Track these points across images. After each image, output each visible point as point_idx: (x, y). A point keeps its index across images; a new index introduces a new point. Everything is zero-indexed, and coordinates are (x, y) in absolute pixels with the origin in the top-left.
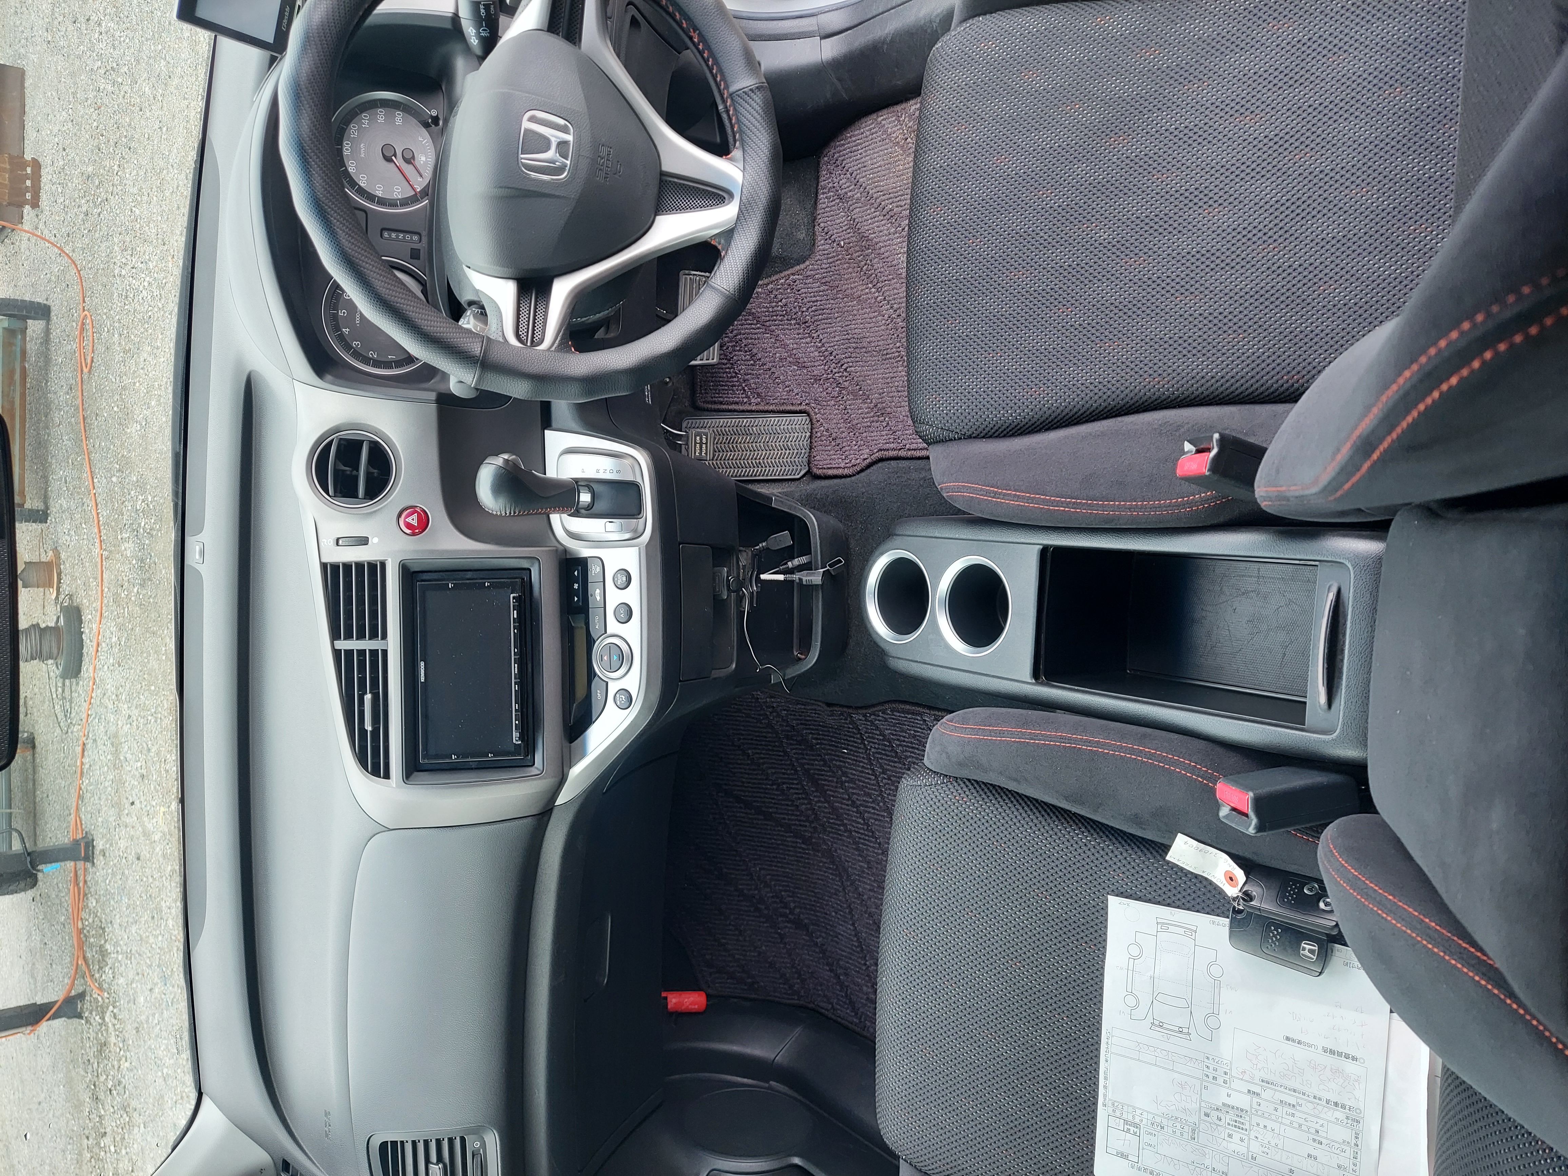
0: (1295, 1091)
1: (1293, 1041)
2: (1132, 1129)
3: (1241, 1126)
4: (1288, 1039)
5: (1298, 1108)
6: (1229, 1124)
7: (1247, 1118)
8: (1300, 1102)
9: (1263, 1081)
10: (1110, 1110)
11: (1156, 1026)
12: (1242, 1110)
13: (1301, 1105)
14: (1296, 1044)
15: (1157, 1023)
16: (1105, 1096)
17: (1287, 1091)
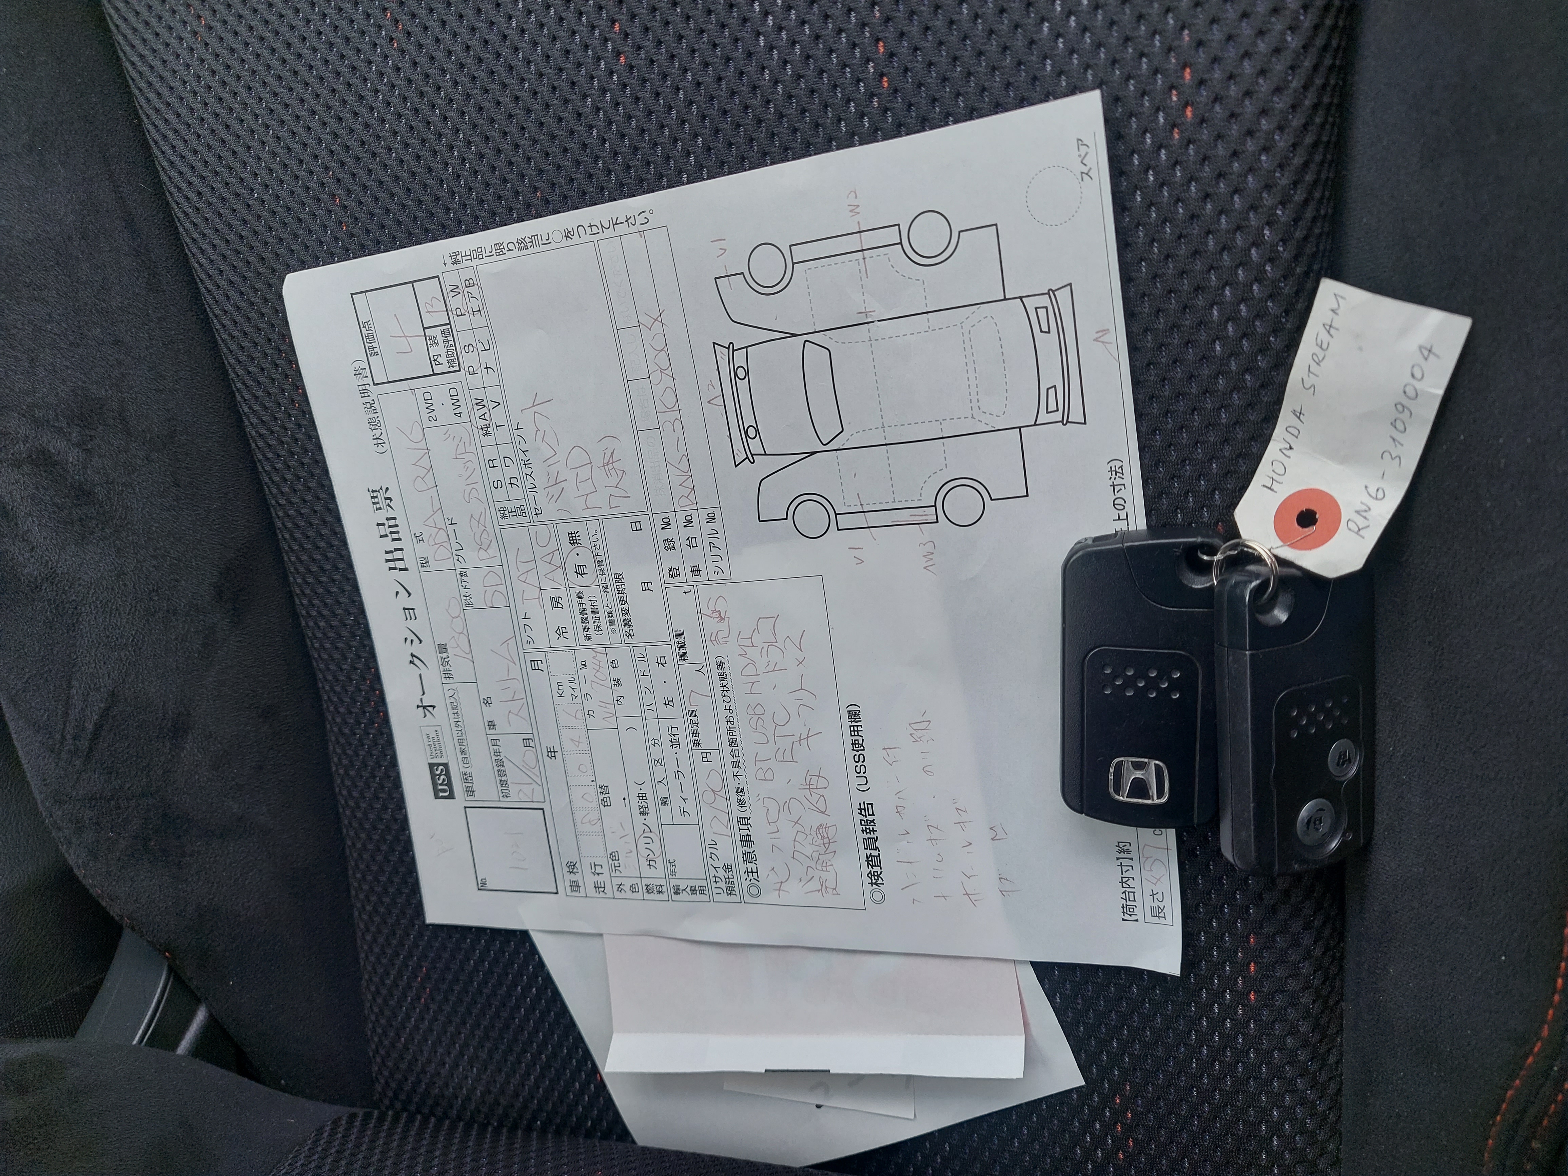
0: (733, 743)
1: (855, 732)
2: (439, 350)
3: (591, 625)
4: (854, 716)
5: (697, 755)
6: (580, 595)
7: (616, 638)
8: (714, 756)
9: (720, 665)
10: (450, 279)
11: (731, 360)
12: (627, 623)
13: (705, 757)
14: (849, 739)
15: (740, 358)
16: (478, 254)
17: (724, 726)
